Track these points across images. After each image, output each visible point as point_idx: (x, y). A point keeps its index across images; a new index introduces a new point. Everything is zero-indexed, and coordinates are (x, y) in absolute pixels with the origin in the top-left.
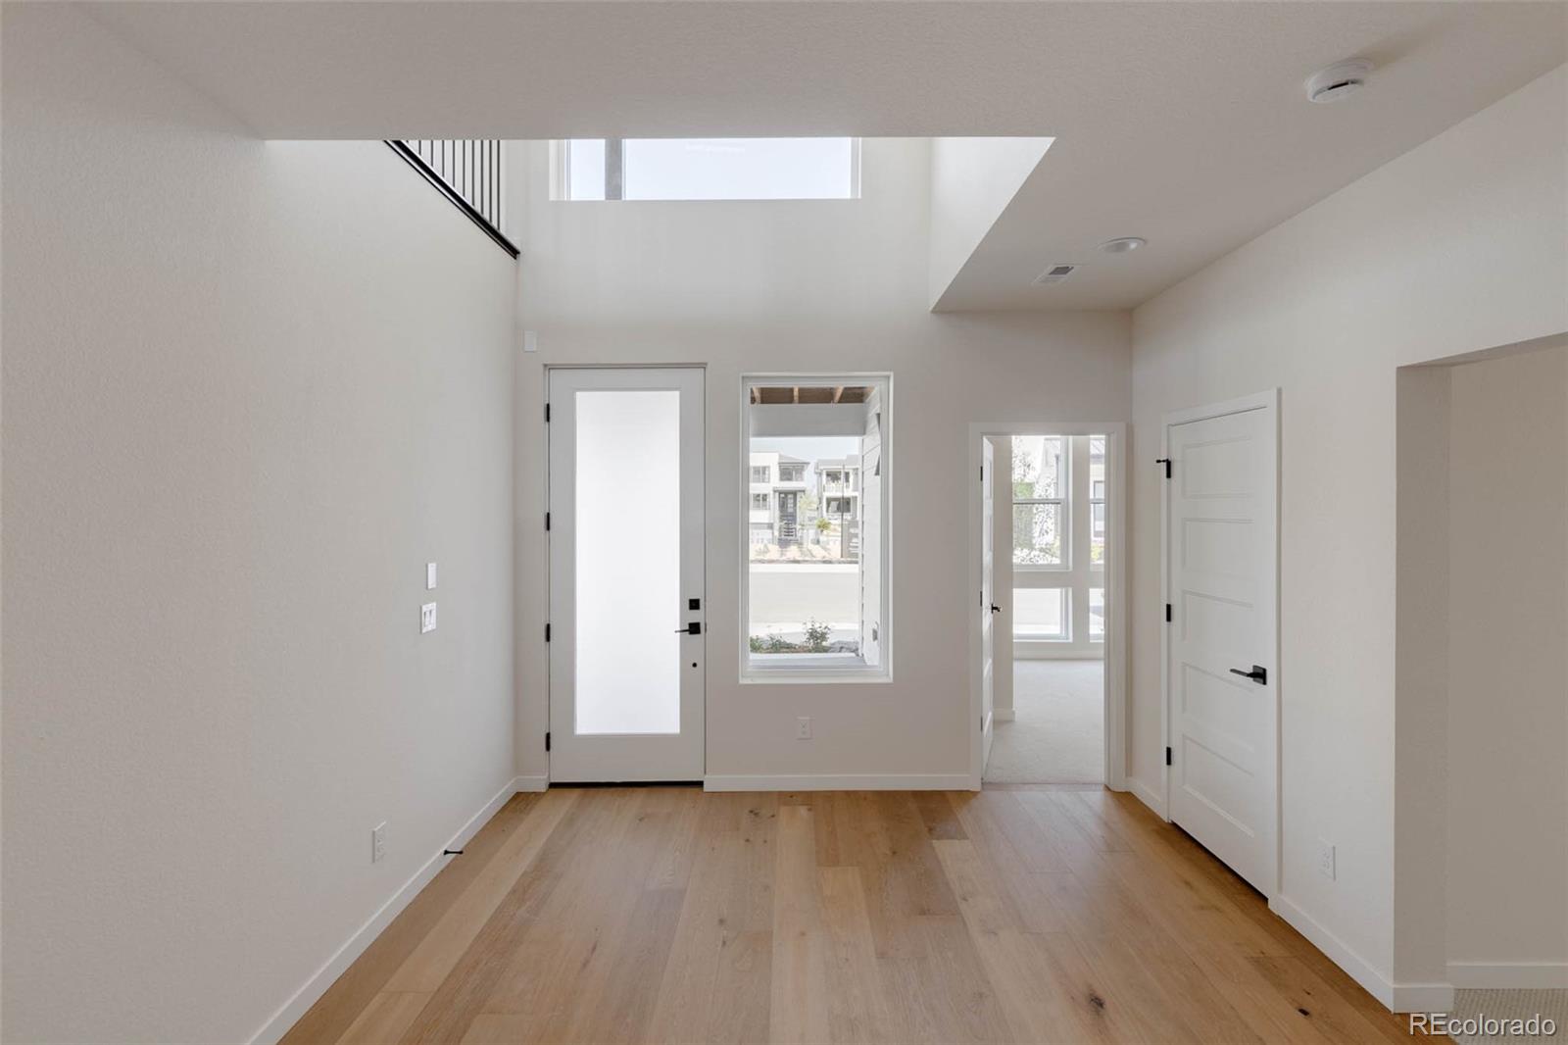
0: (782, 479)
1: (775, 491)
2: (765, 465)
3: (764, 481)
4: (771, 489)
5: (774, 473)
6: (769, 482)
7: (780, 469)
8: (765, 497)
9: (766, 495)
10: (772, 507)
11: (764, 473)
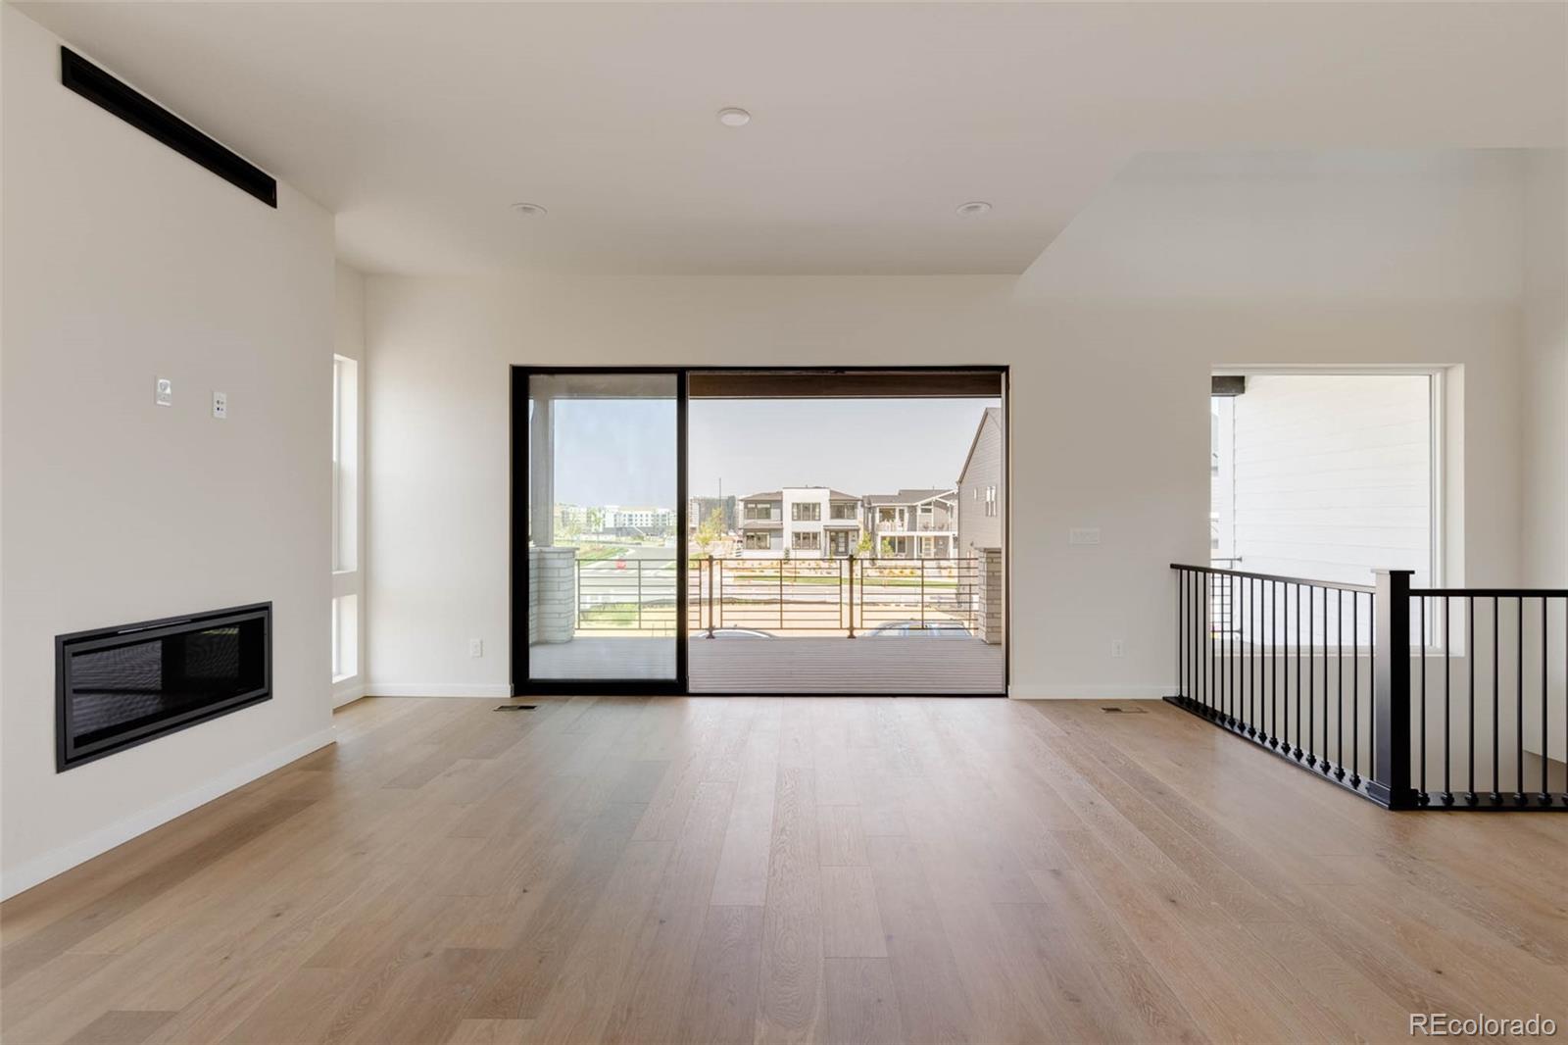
0: (832, 518)
1: (826, 530)
2: (814, 501)
3: (814, 519)
4: (822, 527)
5: (825, 511)
6: (820, 520)
7: (831, 506)
8: (815, 536)
9: (816, 534)
10: (823, 548)
11: (814, 510)
